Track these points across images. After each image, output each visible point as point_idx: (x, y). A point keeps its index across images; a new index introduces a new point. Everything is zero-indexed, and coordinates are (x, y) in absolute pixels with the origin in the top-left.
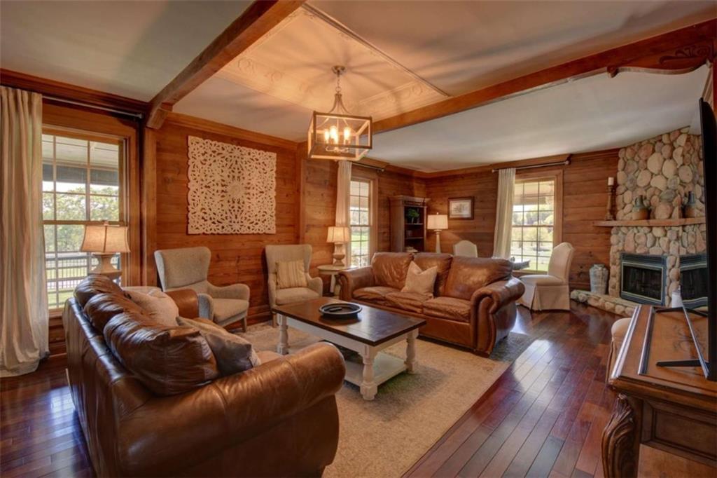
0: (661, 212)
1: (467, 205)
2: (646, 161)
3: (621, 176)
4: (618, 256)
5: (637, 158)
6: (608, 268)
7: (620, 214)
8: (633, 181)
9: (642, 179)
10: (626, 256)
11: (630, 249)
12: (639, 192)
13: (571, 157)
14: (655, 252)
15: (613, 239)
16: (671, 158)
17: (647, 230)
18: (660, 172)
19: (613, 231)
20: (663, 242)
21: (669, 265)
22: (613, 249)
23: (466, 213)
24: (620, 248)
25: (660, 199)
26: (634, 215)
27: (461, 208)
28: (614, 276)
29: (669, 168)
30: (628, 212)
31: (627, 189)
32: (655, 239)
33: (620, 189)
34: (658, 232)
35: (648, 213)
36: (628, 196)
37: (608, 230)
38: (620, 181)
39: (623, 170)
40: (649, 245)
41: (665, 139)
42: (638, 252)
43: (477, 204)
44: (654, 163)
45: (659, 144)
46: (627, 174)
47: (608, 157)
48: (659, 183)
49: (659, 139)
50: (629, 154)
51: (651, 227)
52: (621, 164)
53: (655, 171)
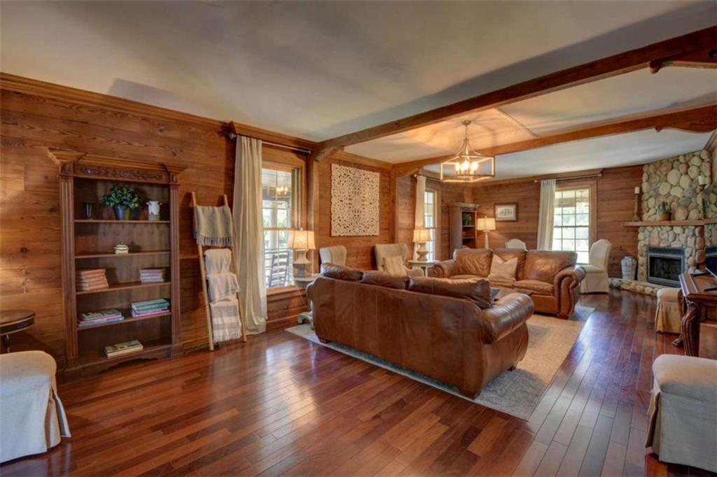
0: (680, 215)
1: (512, 209)
2: (666, 175)
3: (645, 186)
4: (645, 249)
5: (658, 172)
6: (637, 259)
7: (645, 216)
8: (656, 190)
9: (663, 189)
10: (652, 249)
11: (655, 243)
12: (661, 200)
13: (604, 171)
14: (676, 245)
15: (641, 236)
16: (687, 173)
17: (669, 228)
18: (678, 184)
19: (640, 230)
20: (682, 237)
21: (687, 255)
22: (640, 244)
23: (512, 216)
24: (647, 243)
25: (679, 205)
26: (658, 217)
27: (506, 212)
28: (642, 265)
29: (685, 182)
30: (652, 213)
31: (651, 197)
32: (676, 236)
33: (645, 196)
34: (678, 230)
35: (669, 216)
36: (651, 202)
37: (635, 230)
38: (645, 190)
39: (647, 181)
40: (670, 240)
41: (681, 159)
42: (662, 245)
43: (521, 209)
44: (673, 176)
45: (676, 162)
46: (651, 185)
47: (635, 171)
48: (677, 192)
49: (676, 158)
50: (651, 169)
51: (672, 227)
52: (645, 177)
53: (674, 183)
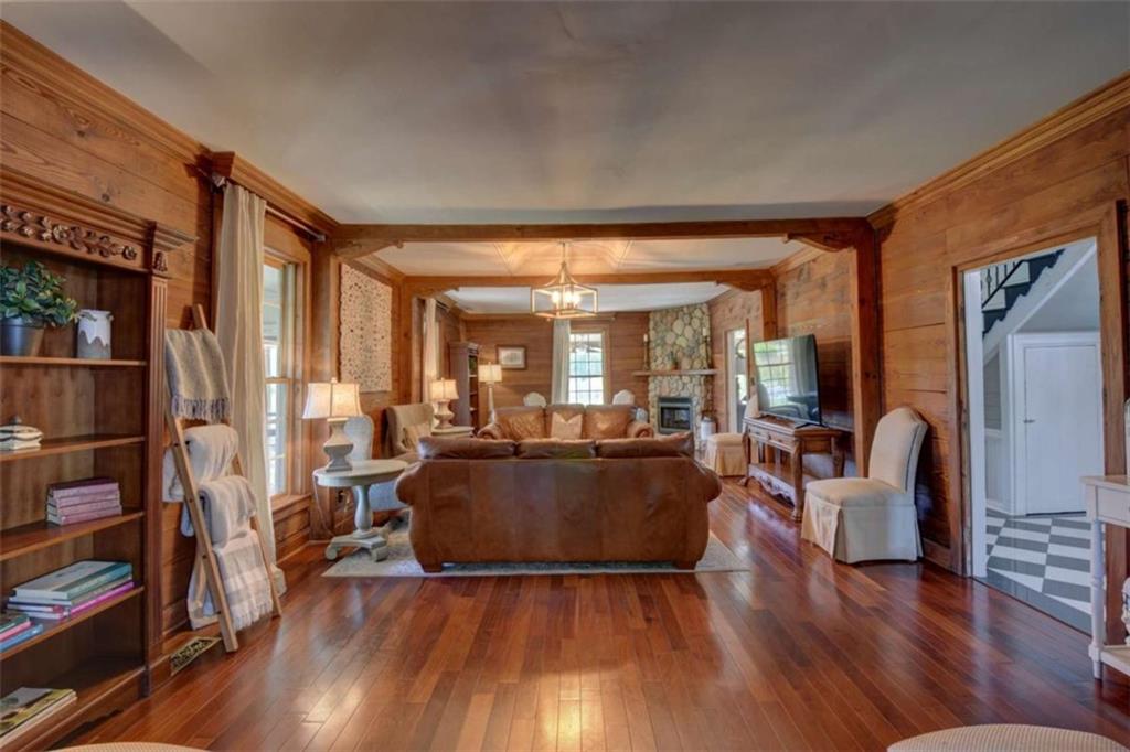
0: (685, 364)
1: (519, 353)
2: (672, 324)
3: (652, 333)
4: (656, 399)
5: (664, 321)
6: (647, 410)
7: (653, 365)
8: (663, 339)
9: (670, 338)
10: (662, 399)
11: (665, 394)
12: (669, 350)
14: (684, 394)
15: (651, 386)
16: (690, 324)
17: (677, 377)
18: (683, 335)
19: (650, 379)
20: (690, 386)
21: (695, 403)
22: (651, 394)
23: (519, 362)
24: (658, 392)
25: (684, 354)
26: (669, 366)
27: (511, 356)
28: (653, 417)
29: (689, 332)
30: (660, 362)
31: (658, 345)
32: (684, 384)
33: (652, 345)
34: (686, 379)
35: (677, 365)
36: (658, 351)
37: (645, 379)
38: (652, 338)
39: (654, 329)
40: (680, 388)
41: (685, 309)
42: (673, 395)
43: (531, 353)
44: (678, 326)
45: (681, 313)
46: (657, 332)
47: (642, 318)
48: (682, 342)
49: (681, 308)
50: (658, 317)
51: (681, 376)
52: (652, 324)
53: (679, 333)
